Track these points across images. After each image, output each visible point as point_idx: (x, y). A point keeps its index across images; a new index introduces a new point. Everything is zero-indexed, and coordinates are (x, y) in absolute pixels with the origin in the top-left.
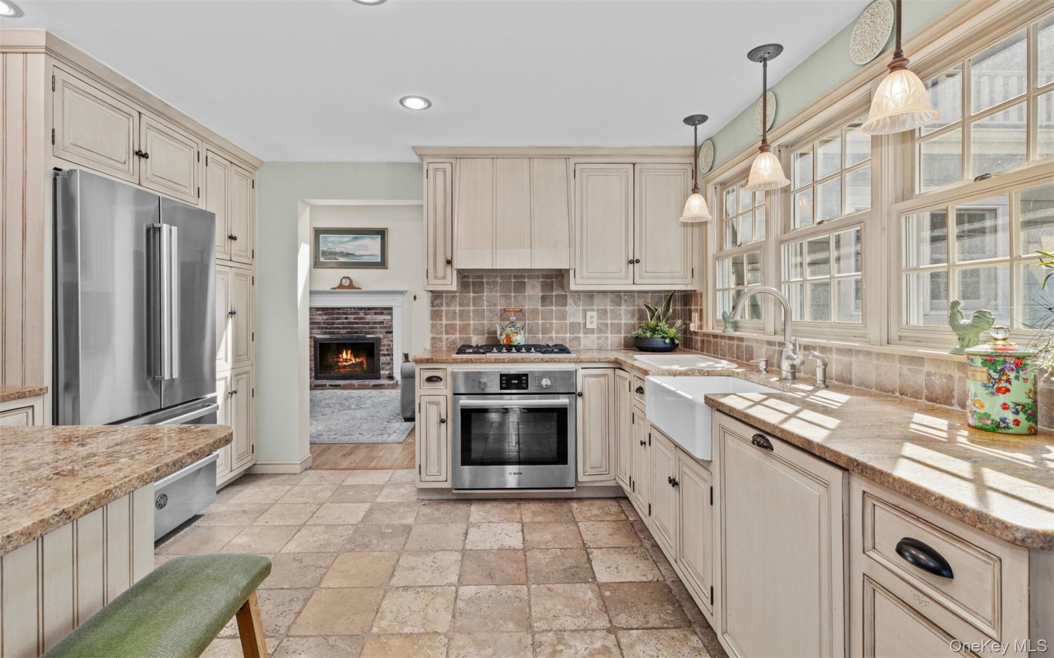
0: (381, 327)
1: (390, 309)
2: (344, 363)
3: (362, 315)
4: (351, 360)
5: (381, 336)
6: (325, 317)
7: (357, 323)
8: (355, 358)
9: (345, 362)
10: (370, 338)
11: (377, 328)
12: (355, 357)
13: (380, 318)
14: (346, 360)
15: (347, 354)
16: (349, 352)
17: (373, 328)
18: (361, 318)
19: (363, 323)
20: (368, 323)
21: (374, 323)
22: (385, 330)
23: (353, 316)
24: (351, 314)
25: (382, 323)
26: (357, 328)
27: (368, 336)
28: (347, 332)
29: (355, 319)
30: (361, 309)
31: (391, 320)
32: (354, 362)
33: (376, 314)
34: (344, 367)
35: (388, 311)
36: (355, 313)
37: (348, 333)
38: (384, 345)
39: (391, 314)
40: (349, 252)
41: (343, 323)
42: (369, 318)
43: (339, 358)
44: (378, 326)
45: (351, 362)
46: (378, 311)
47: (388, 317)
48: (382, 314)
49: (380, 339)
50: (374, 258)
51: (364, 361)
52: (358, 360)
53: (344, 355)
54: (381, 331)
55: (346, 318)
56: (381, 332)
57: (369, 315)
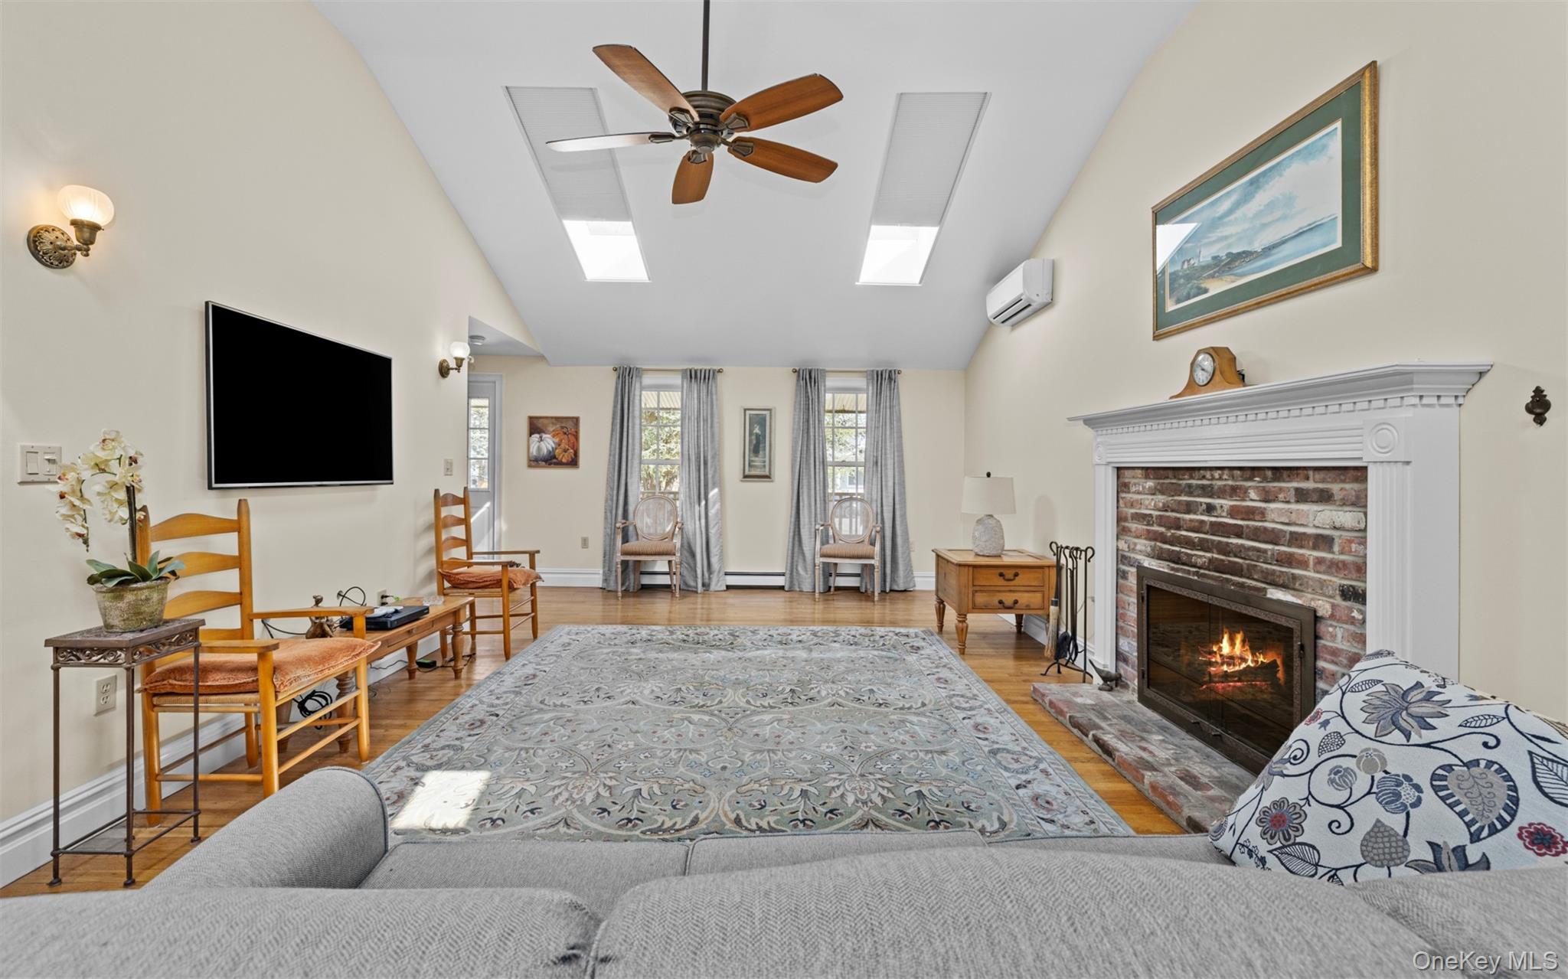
0: (1319, 561)
1: (1359, 473)
2: (1225, 668)
3: (1253, 500)
4: (1243, 660)
5: (1323, 607)
6: (1161, 499)
7: (1239, 532)
8: (1253, 654)
9: (1229, 664)
10: (1279, 602)
11: (1303, 564)
12: (1254, 650)
13: (1317, 518)
14: (1231, 660)
15: (1232, 643)
16: (1239, 638)
17: (1289, 560)
18: (1249, 513)
19: (1257, 534)
20: (1274, 537)
21: (1296, 539)
22: (1338, 581)
23: (1227, 503)
24: (1222, 493)
25: (1323, 541)
26: (1238, 551)
27: (1275, 594)
28: (1211, 560)
29: (1233, 512)
30: (1252, 472)
31: (1361, 534)
32: (1250, 663)
33: (1302, 496)
34: (1226, 676)
35: (1351, 487)
36: (1234, 491)
37: (1214, 565)
38: (1335, 652)
39: (1359, 502)
40: (1235, 251)
41: (1198, 527)
42: (1279, 514)
43: (1212, 653)
44: (1311, 554)
45: (1243, 666)
46: (1309, 485)
47: (1347, 517)
48: (1324, 497)
49: (1317, 619)
50: (1315, 239)
51: (1279, 662)
52: (1261, 659)
53: (1225, 647)
54: (1322, 583)
55: (1210, 509)
56: (1321, 588)
57: (1275, 500)
